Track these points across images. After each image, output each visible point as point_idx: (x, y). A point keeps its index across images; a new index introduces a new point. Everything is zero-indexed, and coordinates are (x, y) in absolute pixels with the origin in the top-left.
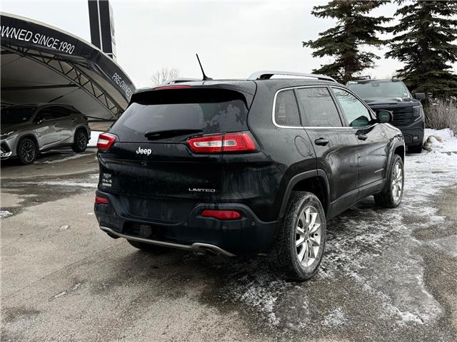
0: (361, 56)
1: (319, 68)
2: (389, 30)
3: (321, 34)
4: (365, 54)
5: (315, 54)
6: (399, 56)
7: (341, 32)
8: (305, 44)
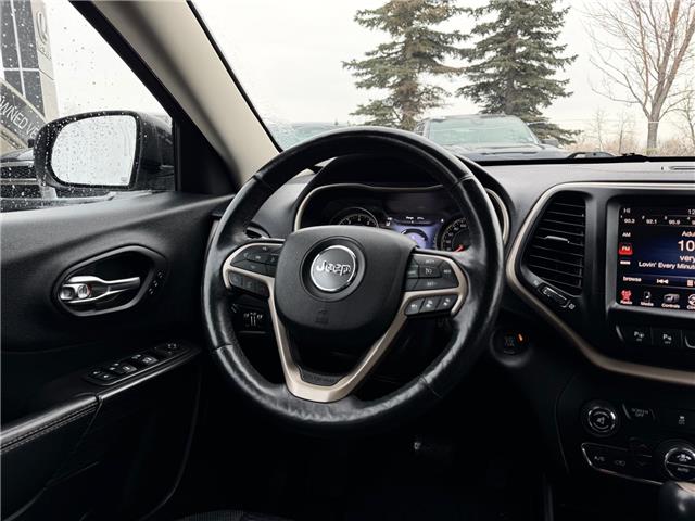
0: (427, 91)
1: (367, 104)
2: (464, 53)
3: (368, 54)
4: (430, 87)
5: (360, 85)
6: (473, 95)
7: (396, 53)
8: (346, 65)
